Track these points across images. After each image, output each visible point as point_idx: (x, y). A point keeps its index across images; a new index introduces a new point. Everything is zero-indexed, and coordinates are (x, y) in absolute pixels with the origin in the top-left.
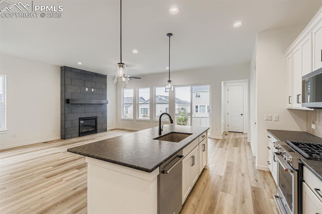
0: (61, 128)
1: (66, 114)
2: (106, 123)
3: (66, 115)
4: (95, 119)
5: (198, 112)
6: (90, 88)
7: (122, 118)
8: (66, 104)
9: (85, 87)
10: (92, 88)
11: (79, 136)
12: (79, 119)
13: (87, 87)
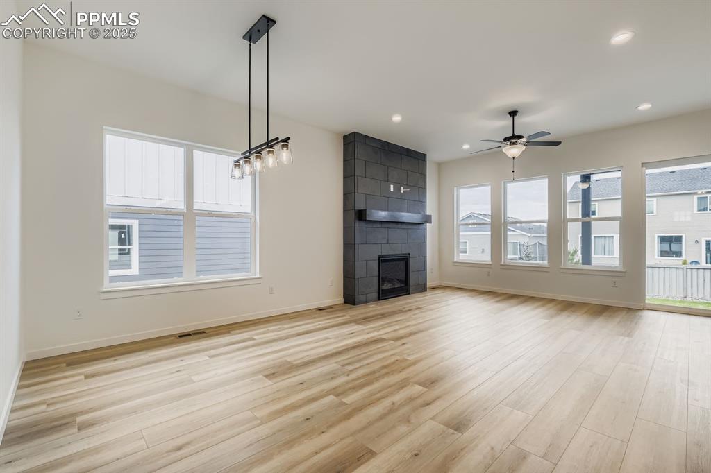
0: (344, 277)
1: (356, 246)
2: (425, 270)
3: (356, 248)
4: (406, 260)
5: (613, 254)
6: (398, 185)
7: (455, 260)
8: (357, 221)
9: (389, 181)
10: (401, 185)
11: (379, 299)
12: (379, 258)
13: (392, 183)
